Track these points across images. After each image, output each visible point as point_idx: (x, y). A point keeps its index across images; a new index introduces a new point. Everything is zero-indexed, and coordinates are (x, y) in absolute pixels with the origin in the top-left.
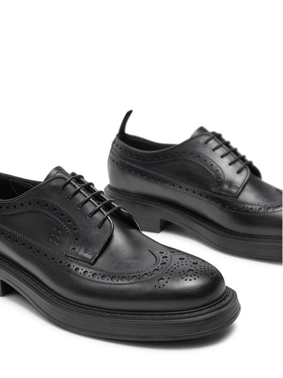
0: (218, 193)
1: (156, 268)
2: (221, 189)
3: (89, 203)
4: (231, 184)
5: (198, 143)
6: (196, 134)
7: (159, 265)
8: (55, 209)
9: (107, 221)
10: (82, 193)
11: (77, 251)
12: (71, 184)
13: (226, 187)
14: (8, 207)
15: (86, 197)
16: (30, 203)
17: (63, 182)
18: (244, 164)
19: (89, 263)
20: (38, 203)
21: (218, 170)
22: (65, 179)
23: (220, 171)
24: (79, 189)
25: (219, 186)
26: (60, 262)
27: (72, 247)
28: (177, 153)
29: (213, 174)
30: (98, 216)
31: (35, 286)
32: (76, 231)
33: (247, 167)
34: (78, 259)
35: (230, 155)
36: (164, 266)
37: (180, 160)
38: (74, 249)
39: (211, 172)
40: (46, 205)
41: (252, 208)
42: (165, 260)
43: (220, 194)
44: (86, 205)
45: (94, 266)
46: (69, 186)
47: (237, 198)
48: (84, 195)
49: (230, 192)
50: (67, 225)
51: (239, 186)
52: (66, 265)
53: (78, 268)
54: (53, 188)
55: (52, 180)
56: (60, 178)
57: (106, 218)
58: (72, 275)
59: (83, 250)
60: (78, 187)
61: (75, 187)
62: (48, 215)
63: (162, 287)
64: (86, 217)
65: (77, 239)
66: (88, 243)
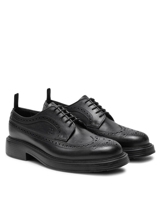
0: (90, 127)
1: (93, 142)
2: (91, 125)
3: (65, 117)
4: (96, 122)
5: (82, 103)
6: (82, 98)
8: (50, 120)
10: (62, 113)
11: (60, 137)
13: (94, 124)
14: (30, 121)
16: (40, 118)
17: (54, 108)
18: (103, 113)
19: (65, 142)
20: (43, 118)
21: (90, 116)
22: (55, 107)
23: (91, 116)
24: (61, 111)
25: (90, 123)
26: (49, 141)
27: (57, 135)
28: (71, 108)
29: (88, 118)
30: (69, 123)
32: (59, 129)
33: (104, 114)
34: (60, 140)
35: (97, 109)
36: (96, 142)
37: (73, 111)
38: (58, 136)
39: (87, 117)
40: (47, 118)
41: (105, 134)
42: (97, 139)
43: (91, 127)
44: (64, 118)
45: (67, 143)
46: (57, 110)
47: (99, 129)
48: (63, 114)
49: (95, 126)
50: (56, 126)
51: (99, 123)
52: (55, 143)
53: (60, 144)
54: (50, 111)
55: (50, 108)
56: (53, 107)
57: (72, 123)
58: (57, 147)
59: (62, 136)
60: (61, 110)
61: (59, 110)
62: (47, 122)
63: (95, 149)
64: (64, 123)
65: (60, 132)
66: (64, 133)
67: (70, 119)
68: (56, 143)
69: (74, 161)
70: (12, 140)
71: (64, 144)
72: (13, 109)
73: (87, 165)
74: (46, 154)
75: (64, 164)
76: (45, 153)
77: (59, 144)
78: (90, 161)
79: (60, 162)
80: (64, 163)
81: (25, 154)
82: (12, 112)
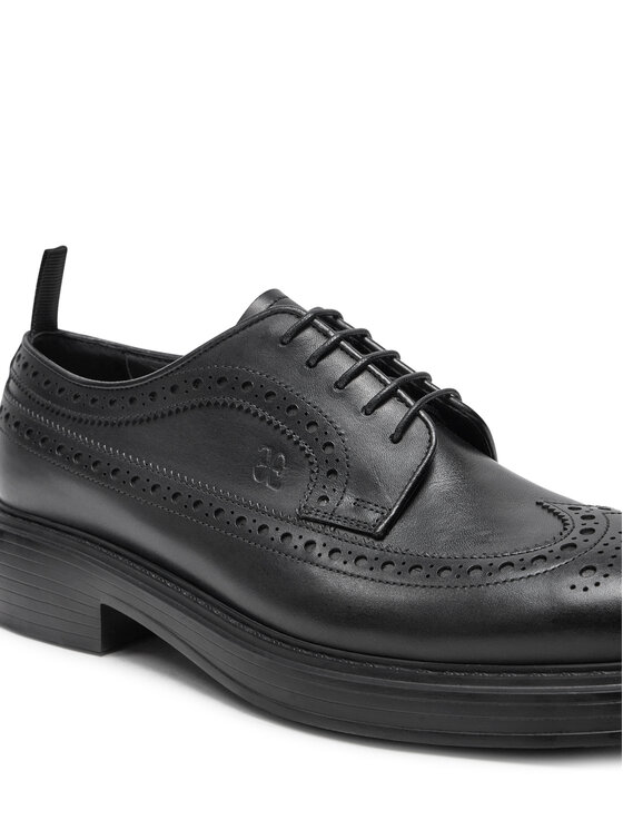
1: (568, 541)
3: (365, 376)
7: (576, 533)
8: (268, 396)
9: (418, 423)
10: (347, 352)
11: (333, 502)
12: (316, 327)
14: (132, 401)
15: (358, 360)
16: (196, 383)
17: (293, 323)
19: (369, 535)
20: (220, 381)
22: (298, 316)
24: (339, 341)
27: (318, 494)
30: (393, 412)
31: (205, 612)
32: (329, 450)
34: (337, 527)
36: (591, 537)
38: (324, 498)
40: (246, 385)
42: (589, 524)
44: (358, 381)
45: (385, 544)
46: (309, 332)
48: (353, 356)
50: (304, 436)
52: (301, 544)
53: (338, 551)
54: (266, 339)
55: (262, 318)
56: (284, 312)
57: (415, 415)
58: (316, 571)
59: (349, 500)
60: (334, 335)
61: (326, 335)
62: (248, 411)
63: (593, 589)
64: (357, 413)
65: (332, 472)
66: (364, 482)
67: (395, 388)
68: (310, 543)
69: (442, 667)
70: (18, 522)
71: (367, 552)
72: (28, 335)
73: (540, 698)
74: (238, 615)
75: (375, 688)
76: (233, 612)
77: (331, 553)
78: (561, 671)
79: (344, 676)
80: (369, 680)
81: (97, 614)
82: (17, 357)
